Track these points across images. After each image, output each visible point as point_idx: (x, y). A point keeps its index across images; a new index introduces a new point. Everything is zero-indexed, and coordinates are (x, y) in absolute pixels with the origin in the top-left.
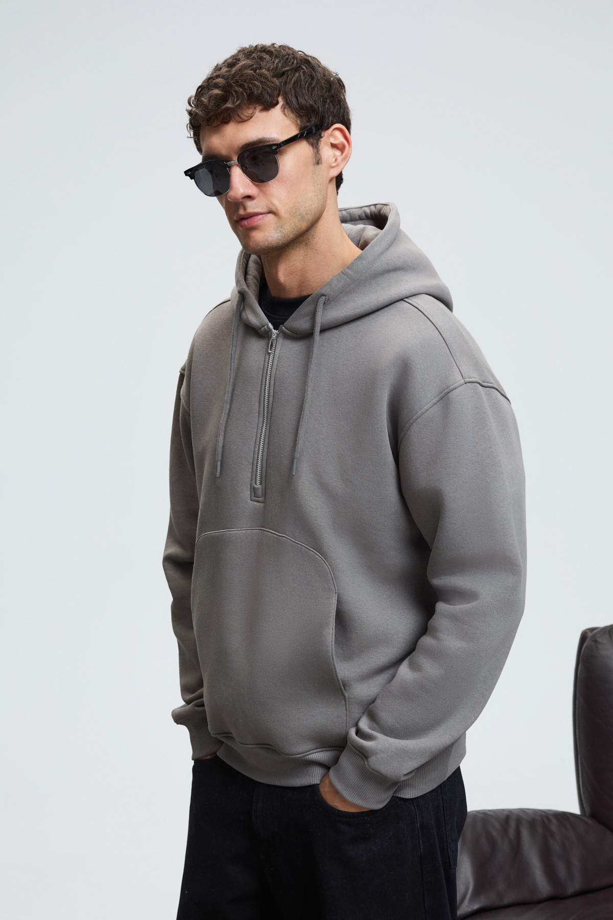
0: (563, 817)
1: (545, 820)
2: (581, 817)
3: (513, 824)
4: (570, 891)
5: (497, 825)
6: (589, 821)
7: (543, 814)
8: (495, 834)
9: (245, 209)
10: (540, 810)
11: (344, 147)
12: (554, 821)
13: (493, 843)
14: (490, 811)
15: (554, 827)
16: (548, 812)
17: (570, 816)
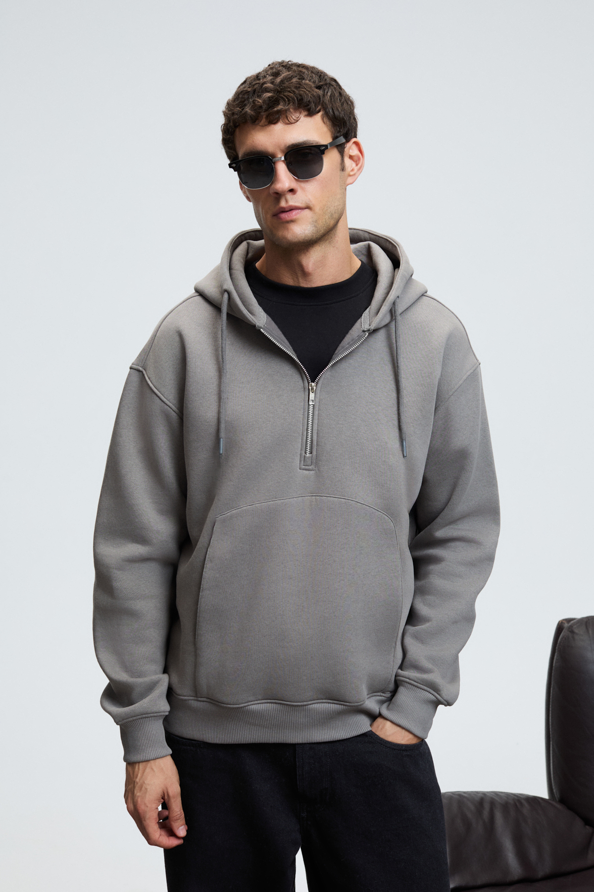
0: (534, 801)
1: (518, 804)
2: (550, 801)
3: (487, 806)
4: (540, 874)
5: (472, 808)
6: (558, 806)
7: (516, 797)
8: (470, 815)
9: (287, 201)
10: (512, 794)
11: (359, 159)
12: (526, 804)
13: (468, 825)
14: (465, 792)
15: (526, 810)
16: (521, 796)
17: (540, 800)
